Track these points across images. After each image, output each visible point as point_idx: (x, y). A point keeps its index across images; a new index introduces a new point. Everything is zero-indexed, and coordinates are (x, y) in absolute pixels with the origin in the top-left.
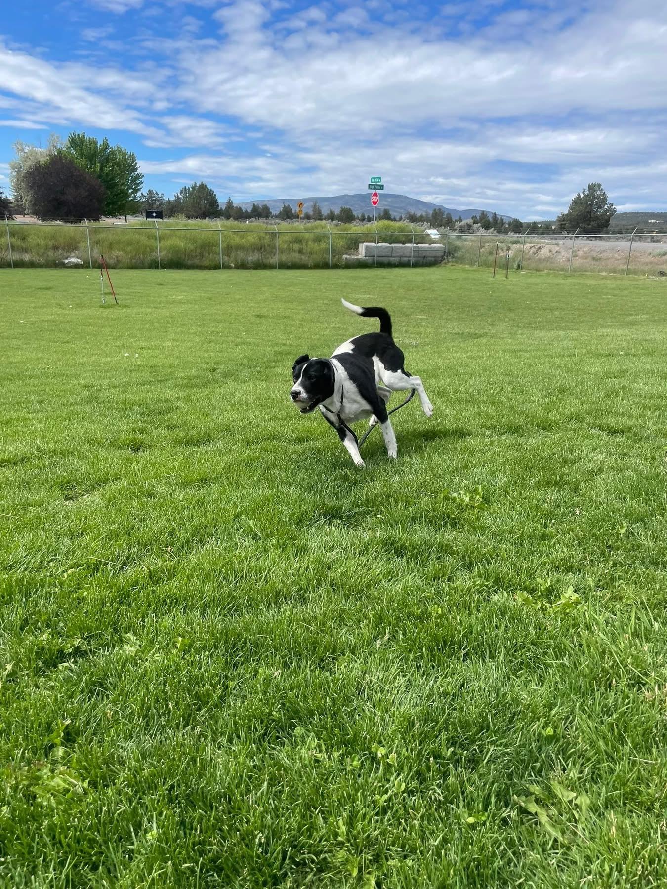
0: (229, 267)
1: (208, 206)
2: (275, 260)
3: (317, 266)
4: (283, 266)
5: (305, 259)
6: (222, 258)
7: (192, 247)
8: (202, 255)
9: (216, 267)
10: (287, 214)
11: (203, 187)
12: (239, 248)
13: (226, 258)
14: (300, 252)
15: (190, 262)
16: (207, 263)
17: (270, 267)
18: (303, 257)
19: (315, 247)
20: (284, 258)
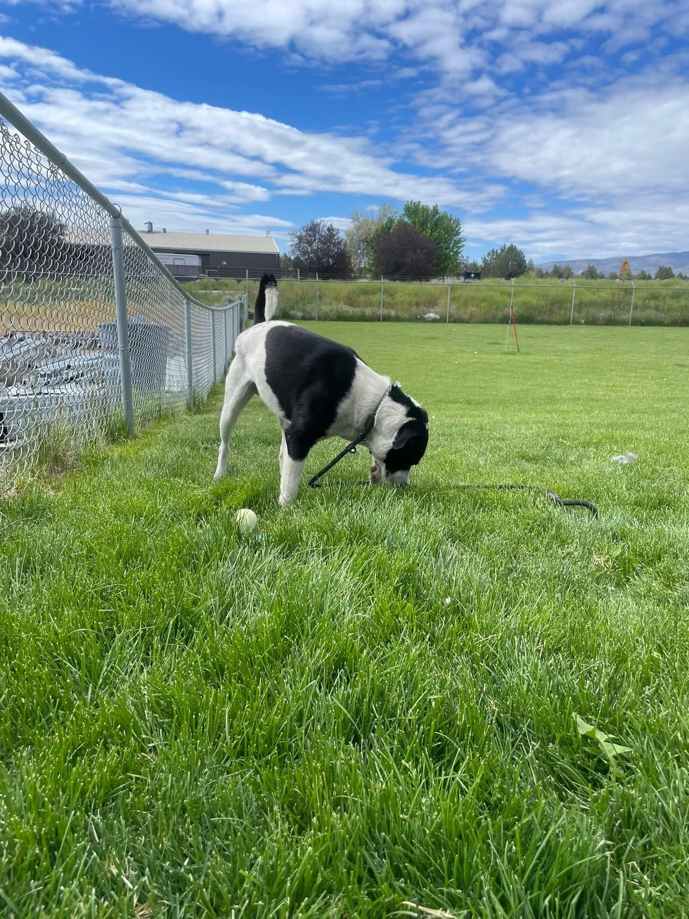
0: (578, 323)
1: (515, 267)
2: (629, 316)
3: (674, 323)
4: (636, 323)
5: (661, 316)
6: (573, 314)
7: (544, 304)
8: (552, 312)
9: (566, 323)
10: (591, 274)
11: (512, 249)
12: (592, 304)
13: (577, 315)
14: (657, 308)
15: (539, 318)
16: (556, 318)
17: (624, 323)
18: (659, 314)
19: (675, 303)
20: (639, 314)
